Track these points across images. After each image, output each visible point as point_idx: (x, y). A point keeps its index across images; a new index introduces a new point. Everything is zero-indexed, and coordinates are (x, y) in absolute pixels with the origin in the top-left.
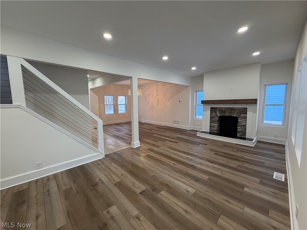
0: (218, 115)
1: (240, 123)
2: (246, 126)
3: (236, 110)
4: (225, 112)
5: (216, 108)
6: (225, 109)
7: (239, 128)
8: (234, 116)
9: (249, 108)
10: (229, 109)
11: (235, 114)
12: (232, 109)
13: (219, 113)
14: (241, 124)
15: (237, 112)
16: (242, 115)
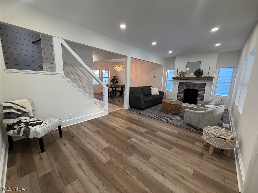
0: (184, 88)
1: (200, 94)
2: (204, 96)
3: (197, 85)
4: (189, 86)
5: (183, 83)
6: (190, 84)
7: (199, 98)
8: (196, 89)
9: (207, 83)
10: (193, 84)
11: (197, 87)
13: (185, 86)
15: (198, 86)
16: (202, 89)
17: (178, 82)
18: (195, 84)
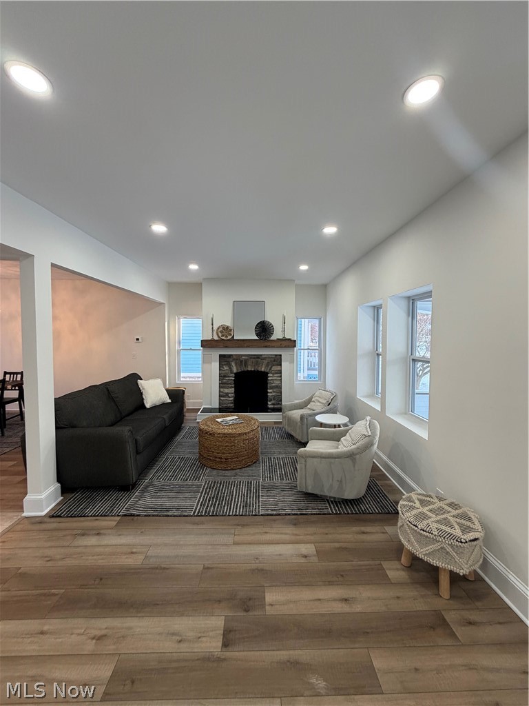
0: (235, 370)
1: (272, 382)
2: (281, 387)
3: (264, 359)
4: (246, 365)
5: (230, 356)
6: (247, 358)
7: (271, 393)
8: (263, 370)
9: (285, 354)
10: (254, 358)
11: (264, 366)
12: (259, 358)
13: (236, 365)
14: (273, 385)
15: (265, 362)
16: (275, 368)
17: (215, 354)
18: (258, 357)
